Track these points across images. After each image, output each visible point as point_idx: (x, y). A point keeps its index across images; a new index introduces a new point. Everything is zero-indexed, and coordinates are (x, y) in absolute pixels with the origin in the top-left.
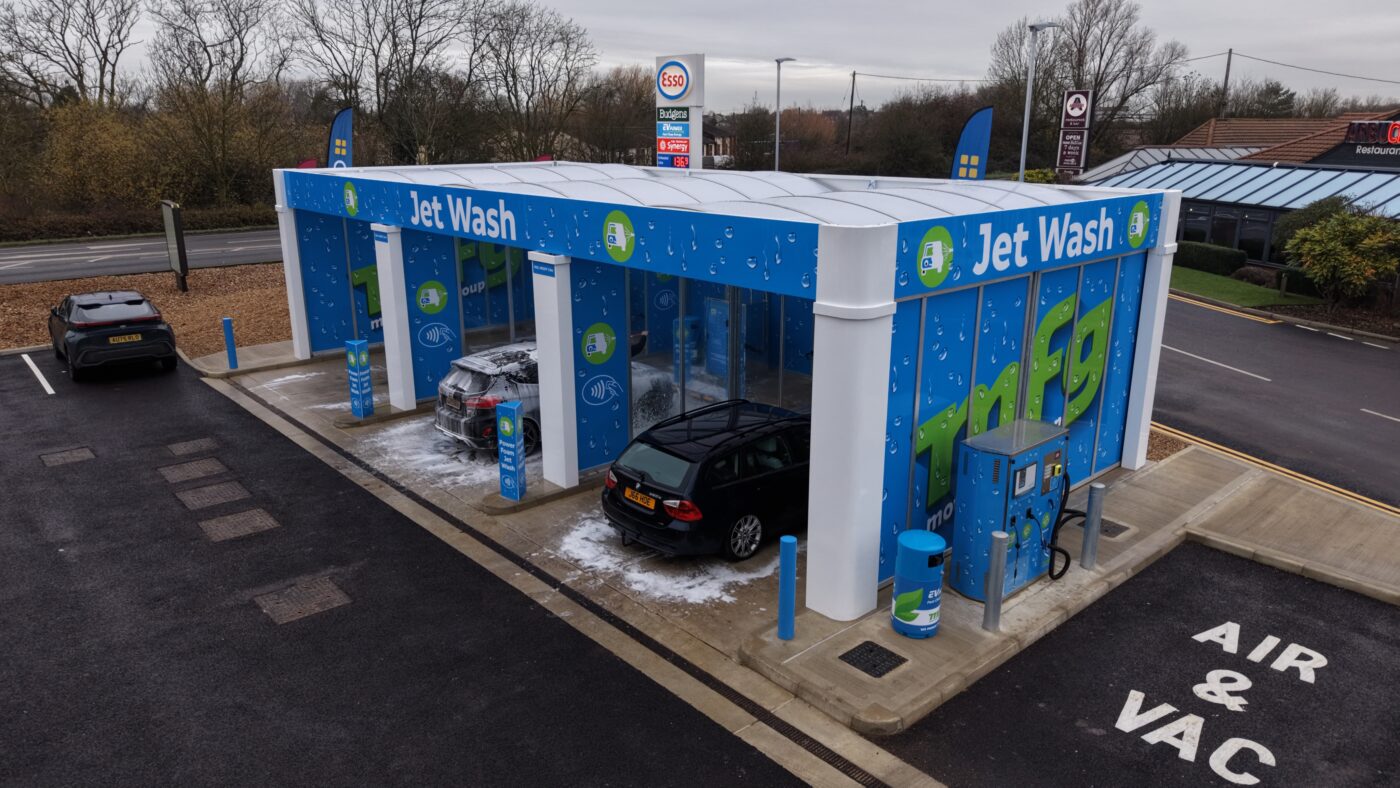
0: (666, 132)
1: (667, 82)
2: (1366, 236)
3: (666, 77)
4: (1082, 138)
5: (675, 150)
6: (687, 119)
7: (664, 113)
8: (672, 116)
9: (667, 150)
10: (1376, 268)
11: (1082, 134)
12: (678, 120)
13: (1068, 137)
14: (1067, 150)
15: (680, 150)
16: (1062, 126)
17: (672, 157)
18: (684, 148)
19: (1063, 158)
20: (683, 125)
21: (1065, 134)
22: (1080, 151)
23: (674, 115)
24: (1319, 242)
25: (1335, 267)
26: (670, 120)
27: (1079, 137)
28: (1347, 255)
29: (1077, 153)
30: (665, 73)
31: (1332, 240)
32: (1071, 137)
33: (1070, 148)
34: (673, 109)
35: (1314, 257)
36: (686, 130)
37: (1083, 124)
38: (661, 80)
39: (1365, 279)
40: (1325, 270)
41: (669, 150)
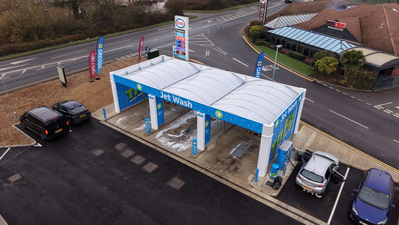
0: (178, 35)
1: (178, 23)
2: (331, 63)
3: (178, 22)
4: (265, 9)
5: (181, 40)
6: (184, 33)
7: (177, 30)
8: (180, 31)
9: (178, 39)
10: (332, 70)
11: (264, 8)
12: (181, 32)
13: (261, 9)
14: (261, 12)
15: (182, 40)
16: (260, 6)
17: (180, 41)
18: (184, 39)
19: (260, 14)
20: (183, 34)
21: (261, 8)
22: (264, 13)
23: (181, 31)
24: (322, 64)
25: (324, 70)
26: (179, 32)
27: (264, 9)
28: (327, 67)
29: (263, 13)
30: (178, 21)
31: (324, 63)
32: (262, 9)
33: (262, 12)
34: (180, 30)
35: (321, 67)
36: (184, 36)
37: (265, 6)
38: (177, 22)
39: (330, 72)
40: (323, 70)
41: (179, 39)
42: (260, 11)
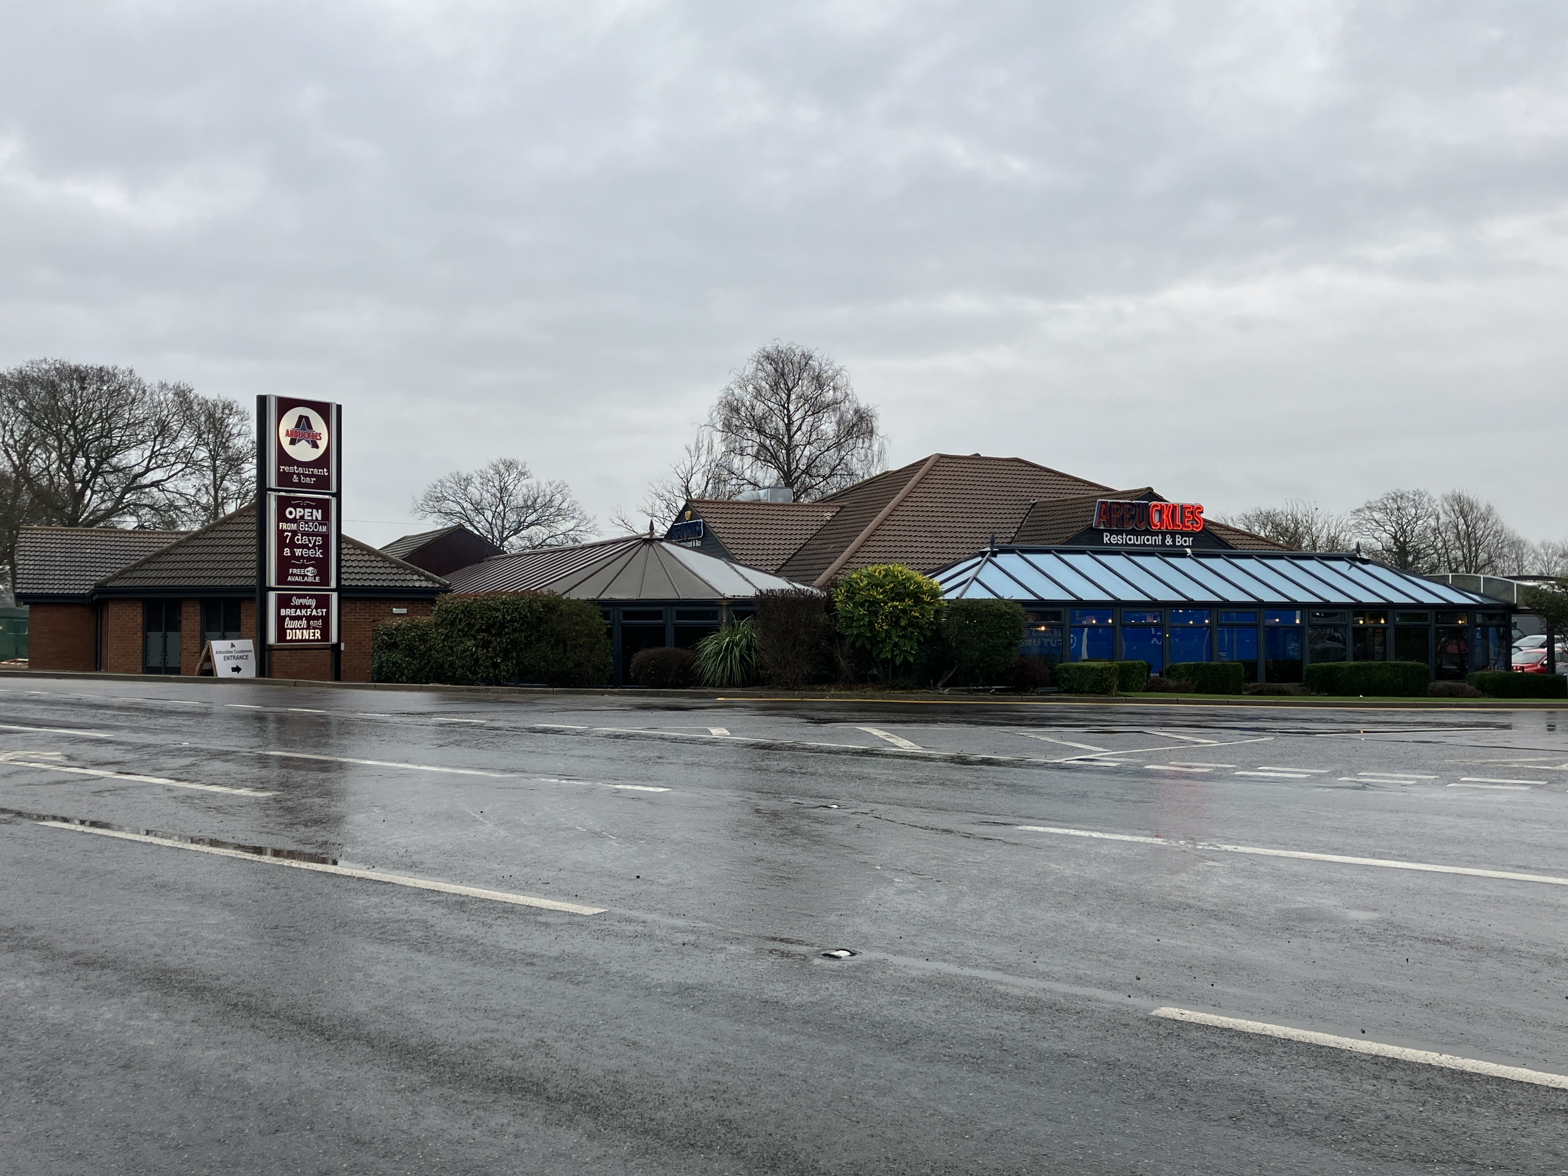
13: (291, 513)
14: (293, 545)
19: (284, 564)
21: (283, 503)
22: (325, 547)
27: (318, 514)
33: (299, 539)
42: (280, 533)
